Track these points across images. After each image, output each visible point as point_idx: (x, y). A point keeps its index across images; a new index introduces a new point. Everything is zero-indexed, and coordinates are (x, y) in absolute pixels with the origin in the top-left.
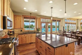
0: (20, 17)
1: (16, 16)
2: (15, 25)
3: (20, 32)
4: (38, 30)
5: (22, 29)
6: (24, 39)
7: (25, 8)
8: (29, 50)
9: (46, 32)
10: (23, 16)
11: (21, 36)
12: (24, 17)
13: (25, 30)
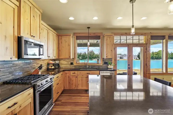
0: (68, 37)
1: (61, 36)
2: (60, 52)
3: (69, 66)
4: (106, 63)
5: (73, 61)
6: (74, 81)
7: (71, 18)
8: (76, 104)
9: (129, 68)
10: (74, 34)
11: (68, 74)
12: (77, 36)
13: (78, 62)
